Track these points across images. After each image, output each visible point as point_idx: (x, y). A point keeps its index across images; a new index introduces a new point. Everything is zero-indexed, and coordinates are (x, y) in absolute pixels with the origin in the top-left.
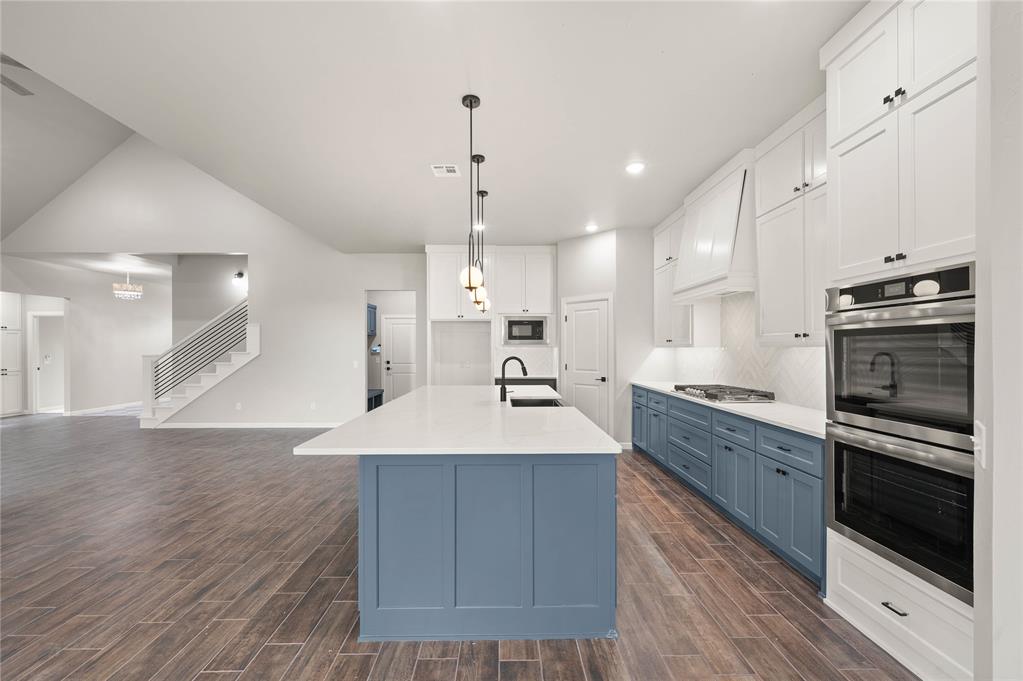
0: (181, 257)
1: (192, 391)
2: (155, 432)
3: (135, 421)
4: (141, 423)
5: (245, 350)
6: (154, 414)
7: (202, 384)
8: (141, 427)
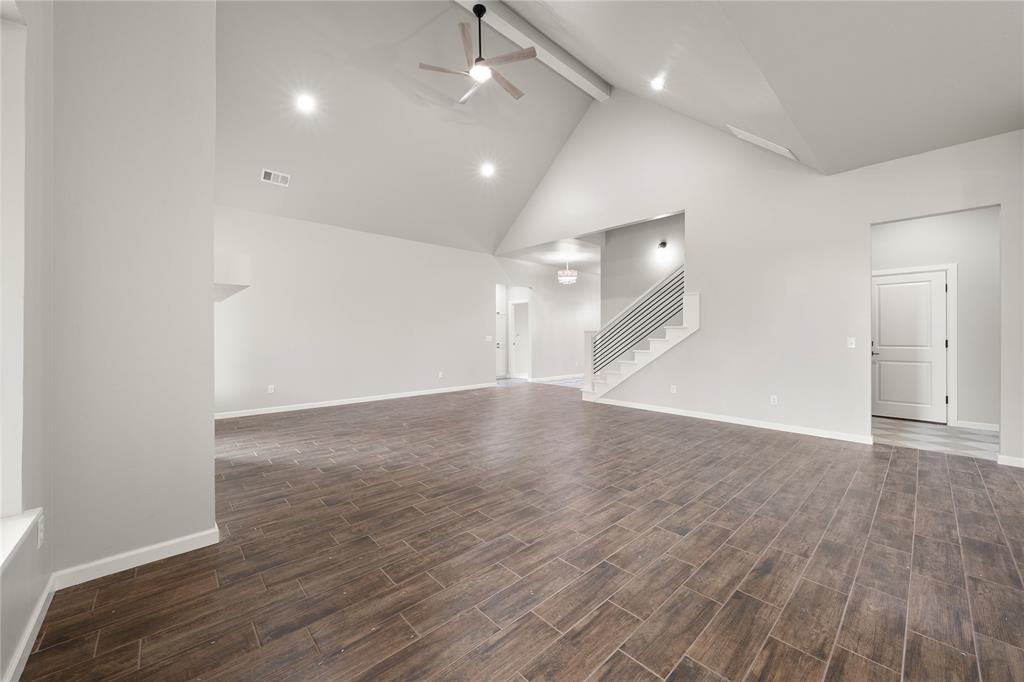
0: (610, 234)
1: (626, 367)
2: (596, 406)
3: (577, 392)
4: (584, 394)
5: (681, 324)
6: (593, 389)
7: (636, 361)
8: (583, 399)
